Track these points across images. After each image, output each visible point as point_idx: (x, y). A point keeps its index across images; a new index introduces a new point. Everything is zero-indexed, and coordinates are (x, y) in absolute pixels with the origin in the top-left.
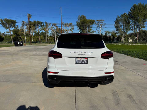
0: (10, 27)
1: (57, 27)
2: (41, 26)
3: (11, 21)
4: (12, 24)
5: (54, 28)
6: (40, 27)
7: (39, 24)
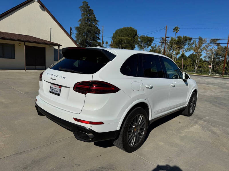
0: (145, 46)
1: (218, 44)
2: (189, 44)
3: (148, 38)
4: (149, 43)
5: (211, 48)
6: (186, 46)
7: (186, 40)
